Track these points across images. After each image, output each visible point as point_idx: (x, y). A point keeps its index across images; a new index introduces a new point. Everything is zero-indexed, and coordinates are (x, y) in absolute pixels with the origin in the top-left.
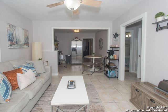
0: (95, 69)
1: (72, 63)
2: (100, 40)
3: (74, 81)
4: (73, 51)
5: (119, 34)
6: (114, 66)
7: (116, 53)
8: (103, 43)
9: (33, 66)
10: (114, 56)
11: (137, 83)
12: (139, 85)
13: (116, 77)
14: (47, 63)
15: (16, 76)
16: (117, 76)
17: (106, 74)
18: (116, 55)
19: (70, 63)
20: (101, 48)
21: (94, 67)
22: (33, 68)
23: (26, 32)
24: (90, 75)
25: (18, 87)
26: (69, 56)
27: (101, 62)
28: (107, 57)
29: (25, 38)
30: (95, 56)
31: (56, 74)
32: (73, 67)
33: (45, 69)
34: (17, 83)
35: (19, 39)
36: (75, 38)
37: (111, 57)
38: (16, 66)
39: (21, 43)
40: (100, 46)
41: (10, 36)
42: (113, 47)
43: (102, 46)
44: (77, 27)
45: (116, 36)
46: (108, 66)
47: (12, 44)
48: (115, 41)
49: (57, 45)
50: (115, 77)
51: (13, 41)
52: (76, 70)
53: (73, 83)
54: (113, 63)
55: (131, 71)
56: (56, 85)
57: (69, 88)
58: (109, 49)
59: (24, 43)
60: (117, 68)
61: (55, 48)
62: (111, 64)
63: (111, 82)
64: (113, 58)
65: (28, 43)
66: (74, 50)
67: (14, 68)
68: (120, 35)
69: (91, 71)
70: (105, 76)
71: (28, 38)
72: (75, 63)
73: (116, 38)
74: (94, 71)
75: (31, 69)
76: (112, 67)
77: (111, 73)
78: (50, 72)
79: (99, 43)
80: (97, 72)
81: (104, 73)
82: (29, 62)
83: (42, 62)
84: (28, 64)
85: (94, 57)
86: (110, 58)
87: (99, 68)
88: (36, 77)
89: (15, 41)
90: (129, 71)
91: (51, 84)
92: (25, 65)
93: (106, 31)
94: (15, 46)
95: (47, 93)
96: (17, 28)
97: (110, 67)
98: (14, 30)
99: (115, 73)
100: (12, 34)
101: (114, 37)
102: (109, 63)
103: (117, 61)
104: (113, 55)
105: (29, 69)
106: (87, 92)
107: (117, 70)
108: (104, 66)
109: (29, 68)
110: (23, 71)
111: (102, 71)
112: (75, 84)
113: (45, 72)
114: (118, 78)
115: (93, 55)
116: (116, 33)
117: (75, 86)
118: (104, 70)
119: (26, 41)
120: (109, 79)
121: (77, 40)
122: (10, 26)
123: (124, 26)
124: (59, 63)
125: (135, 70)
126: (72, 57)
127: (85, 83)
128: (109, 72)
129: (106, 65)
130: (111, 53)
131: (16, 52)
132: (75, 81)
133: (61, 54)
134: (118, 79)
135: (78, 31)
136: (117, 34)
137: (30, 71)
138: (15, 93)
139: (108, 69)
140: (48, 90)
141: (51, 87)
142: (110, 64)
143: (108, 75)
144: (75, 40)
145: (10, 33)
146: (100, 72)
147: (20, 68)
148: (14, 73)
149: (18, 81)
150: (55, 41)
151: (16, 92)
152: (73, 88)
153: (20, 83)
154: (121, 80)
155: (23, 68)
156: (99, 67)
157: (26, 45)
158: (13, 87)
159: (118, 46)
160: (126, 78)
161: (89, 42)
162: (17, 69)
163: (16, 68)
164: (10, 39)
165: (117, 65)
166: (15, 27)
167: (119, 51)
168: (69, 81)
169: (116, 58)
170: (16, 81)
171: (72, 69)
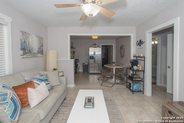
0: (116, 80)
1: (90, 72)
2: (121, 47)
3: (92, 98)
4: (90, 59)
5: (144, 42)
6: (139, 78)
7: (141, 63)
8: (125, 50)
9: (47, 78)
10: (139, 67)
11: (170, 103)
12: (172, 105)
13: (142, 92)
14: (62, 73)
15: (26, 91)
16: (142, 90)
17: (129, 87)
18: (140, 65)
19: (88, 72)
20: (122, 56)
21: (115, 77)
22: (47, 80)
23: (41, 40)
24: (110, 88)
25: (29, 104)
26: (86, 65)
27: (123, 73)
28: (130, 68)
29: (39, 46)
30: (116, 65)
31: (72, 85)
32: (91, 77)
33: (60, 80)
34: (28, 99)
35: (33, 47)
36: (94, 45)
37: (135, 68)
38: (27, 79)
39: (35, 52)
40: (121, 53)
41: (23, 45)
42: (137, 56)
43: (124, 54)
44: (95, 33)
45: (140, 43)
46: (131, 78)
47: (25, 53)
48: (140, 49)
49: (73, 54)
50: (140, 91)
51: (26, 50)
52: (94, 80)
53: (92, 100)
54: (137, 75)
55: (158, 84)
56: (71, 100)
57: (87, 107)
58: (132, 58)
59: (38, 52)
60: (143, 80)
61: (72, 57)
62: (135, 76)
63: (136, 97)
64: (137, 69)
65: (42, 51)
66: (92, 58)
67: (26, 81)
68: (146, 42)
69: (111, 83)
70: (127, 89)
71: (42, 46)
72: (93, 72)
73: (140, 46)
74: (115, 83)
75: (44, 82)
76: (137, 79)
77: (135, 87)
78: (65, 84)
79: (120, 51)
80: (118, 83)
81: (127, 86)
82: (42, 73)
83: (57, 73)
84: (42, 76)
85: (114, 66)
86: (133, 69)
87: (120, 79)
88: (49, 90)
89: (28, 50)
90: (156, 84)
91: (66, 97)
92: (38, 77)
93: (129, 37)
94: (28, 55)
95: (62, 109)
96: (31, 35)
97: (134, 79)
98: (27, 37)
99: (140, 86)
100: (25, 42)
101: (138, 45)
102: (133, 74)
103: (142, 72)
104: (137, 66)
105: (41, 82)
106: (108, 109)
107: (142, 83)
108: (127, 78)
109: (42, 80)
110: (35, 84)
111: (124, 83)
112: (94, 102)
113: (60, 84)
114: (143, 92)
115: (114, 65)
116: (140, 41)
117: (93, 103)
118: (127, 82)
119: (40, 49)
120: (133, 94)
121: (96, 46)
122: (24, 33)
123: (150, 33)
124: (76, 72)
125: (164, 83)
126: (90, 65)
127: (105, 98)
128: (133, 85)
129: (129, 76)
130: (135, 63)
131: (29, 62)
132: (94, 97)
133: (78, 62)
134: (143, 94)
135: (96, 37)
136: (142, 41)
137: (43, 84)
138: (24, 112)
139: (131, 82)
140: (63, 105)
141: (66, 101)
142: (133, 76)
143: (131, 88)
144: (93, 47)
145: (23, 42)
146: (121, 84)
147: (32, 81)
148: (25, 87)
149: (28, 97)
150: (72, 47)
151: (26, 110)
152: (91, 107)
153: (31, 100)
154: (147, 95)
155: (35, 81)
156: (120, 77)
157: (40, 53)
158: (23, 104)
159: (143, 55)
160: (153, 93)
161: (108, 49)
162: (28, 82)
163: (27, 80)
164: (23, 47)
165: (142, 78)
166: (29, 34)
167: (144, 60)
168: (86, 97)
169: (141, 69)
170: (27, 96)
171: (90, 79)
